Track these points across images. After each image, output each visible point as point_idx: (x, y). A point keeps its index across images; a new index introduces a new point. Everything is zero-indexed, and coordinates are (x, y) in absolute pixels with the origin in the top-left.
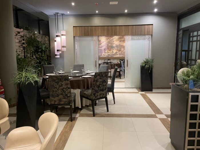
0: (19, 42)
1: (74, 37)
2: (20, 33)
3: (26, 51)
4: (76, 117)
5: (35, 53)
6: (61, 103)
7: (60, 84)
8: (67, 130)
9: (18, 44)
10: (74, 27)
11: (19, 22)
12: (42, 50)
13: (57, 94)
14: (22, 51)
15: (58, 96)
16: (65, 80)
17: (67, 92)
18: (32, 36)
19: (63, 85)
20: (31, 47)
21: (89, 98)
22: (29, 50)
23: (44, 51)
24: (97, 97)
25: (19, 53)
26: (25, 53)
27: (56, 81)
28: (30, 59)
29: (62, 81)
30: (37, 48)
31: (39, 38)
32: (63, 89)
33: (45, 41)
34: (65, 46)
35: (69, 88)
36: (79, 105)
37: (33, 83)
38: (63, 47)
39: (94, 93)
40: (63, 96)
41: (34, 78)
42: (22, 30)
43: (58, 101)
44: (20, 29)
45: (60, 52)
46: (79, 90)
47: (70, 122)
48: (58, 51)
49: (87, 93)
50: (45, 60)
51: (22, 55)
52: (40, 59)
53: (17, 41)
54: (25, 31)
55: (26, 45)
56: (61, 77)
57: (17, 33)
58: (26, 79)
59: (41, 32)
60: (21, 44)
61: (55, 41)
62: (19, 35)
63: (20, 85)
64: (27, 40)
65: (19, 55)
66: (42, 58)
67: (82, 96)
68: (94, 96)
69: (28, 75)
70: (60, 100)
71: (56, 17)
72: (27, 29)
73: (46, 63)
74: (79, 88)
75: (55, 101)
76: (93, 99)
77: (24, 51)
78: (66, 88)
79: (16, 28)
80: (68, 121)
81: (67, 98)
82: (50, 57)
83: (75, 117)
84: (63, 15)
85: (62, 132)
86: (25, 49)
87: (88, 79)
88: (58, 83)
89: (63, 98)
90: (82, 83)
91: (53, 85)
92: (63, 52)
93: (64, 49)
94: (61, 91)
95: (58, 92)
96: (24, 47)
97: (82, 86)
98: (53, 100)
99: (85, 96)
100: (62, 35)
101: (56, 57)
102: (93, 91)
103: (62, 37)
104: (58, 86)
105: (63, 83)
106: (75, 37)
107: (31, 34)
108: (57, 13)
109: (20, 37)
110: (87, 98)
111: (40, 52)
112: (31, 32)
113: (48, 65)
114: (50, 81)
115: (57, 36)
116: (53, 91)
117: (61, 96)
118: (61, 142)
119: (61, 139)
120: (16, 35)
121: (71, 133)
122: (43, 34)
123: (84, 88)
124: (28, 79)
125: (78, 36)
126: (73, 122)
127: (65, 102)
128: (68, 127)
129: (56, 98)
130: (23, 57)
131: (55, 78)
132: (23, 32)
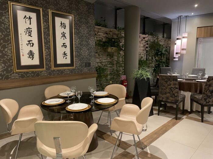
0: (144, 46)
1: (197, 39)
2: (145, 39)
3: (149, 55)
4: (183, 118)
5: (155, 56)
6: (168, 101)
7: (168, 83)
8: (169, 124)
9: (142, 48)
10: (199, 28)
11: (146, 29)
12: (162, 53)
13: (165, 92)
14: (145, 54)
15: (166, 93)
16: (173, 80)
17: (174, 91)
18: (155, 41)
19: (171, 85)
20: (153, 50)
21: (199, 102)
22: (151, 53)
23: (163, 53)
24: (209, 103)
25: (142, 56)
26: (147, 56)
27: (165, 80)
28: (151, 62)
29: (170, 81)
30: (157, 52)
31: (162, 42)
32: (171, 88)
33: (168, 44)
34: (186, 48)
35: (177, 88)
36: (188, 108)
37: (146, 79)
38: (183, 49)
39: (204, 98)
40: (171, 95)
41: (147, 75)
42: (147, 35)
43: (166, 99)
44: (146, 35)
45: (179, 55)
46: (190, 93)
47: (175, 120)
48: (177, 53)
49: (197, 97)
50: (164, 63)
51: (144, 58)
52: (159, 61)
53: (142, 45)
54: (150, 36)
55: (149, 49)
56: (170, 78)
57: (142, 38)
58: (141, 75)
59: (165, 36)
60: (145, 48)
61: (175, 44)
62: (144, 41)
63: (136, 79)
64: (150, 44)
65: (142, 57)
66: (161, 60)
67: (192, 100)
68: (205, 101)
69: (143, 72)
70: (167, 98)
71: (179, 20)
72: (151, 34)
73: (164, 66)
74: (190, 91)
75: (163, 98)
76: (204, 104)
77: (147, 54)
78: (174, 88)
79: (142, 34)
80: (173, 118)
81: (174, 97)
82: (169, 59)
83: (181, 118)
84: (186, 17)
85: (165, 124)
86: (148, 52)
87: (201, 84)
88: (166, 82)
89: (171, 97)
90: (194, 87)
91: (163, 83)
92: (182, 55)
93: (184, 52)
94: (169, 90)
95: (167, 90)
96: (147, 51)
97: (193, 89)
98: (161, 97)
99: (195, 99)
100: (183, 37)
101: (174, 60)
102: (204, 96)
103: (183, 39)
104: (166, 85)
105: (171, 83)
106: (199, 39)
107: (155, 39)
108: (181, 16)
109: (145, 42)
110: (197, 102)
111: (160, 55)
112: (155, 37)
113: (166, 67)
114: (160, 80)
115: (178, 39)
116: (162, 88)
117: (168, 95)
118: (162, 130)
119: (162, 129)
120: (142, 40)
121: (172, 127)
122: (166, 38)
123: (196, 92)
124: (142, 75)
125: (203, 37)
126: (178, 120)
127: (172, 101)
128: (172, 123)
129: (164, 95)
130: (145, 60)
131: (164, 78)
132: (147, 37)
